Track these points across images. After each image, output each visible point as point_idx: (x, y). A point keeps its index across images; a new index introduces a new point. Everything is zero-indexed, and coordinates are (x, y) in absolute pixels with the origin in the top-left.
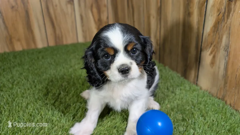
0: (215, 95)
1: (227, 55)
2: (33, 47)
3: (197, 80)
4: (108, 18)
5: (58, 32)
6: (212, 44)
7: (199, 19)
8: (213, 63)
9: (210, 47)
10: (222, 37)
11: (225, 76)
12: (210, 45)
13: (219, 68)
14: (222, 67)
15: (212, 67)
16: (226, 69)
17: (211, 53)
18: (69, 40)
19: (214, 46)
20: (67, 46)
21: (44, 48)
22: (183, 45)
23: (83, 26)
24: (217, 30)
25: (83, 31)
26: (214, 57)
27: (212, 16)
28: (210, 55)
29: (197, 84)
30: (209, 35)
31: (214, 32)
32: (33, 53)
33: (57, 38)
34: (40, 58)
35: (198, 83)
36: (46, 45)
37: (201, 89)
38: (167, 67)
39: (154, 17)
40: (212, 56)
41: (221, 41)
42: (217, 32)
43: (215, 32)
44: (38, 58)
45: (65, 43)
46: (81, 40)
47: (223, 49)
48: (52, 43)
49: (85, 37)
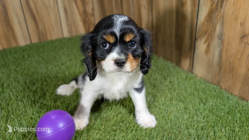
0: (210, 81)
1: (221, 43)
2: (14, 45)
3: (192, 69)
4: (93, 10)
5: (41, 27)
6: (206, 33)
7: (192, 9)
8: (207, 51)
9: (204, 36)
10: (216, 26)
11: (220, 63)
12: (204, 34)
13: (214, 55)
14: (217, 54)
15: (207, 55)
16: (220, 56)
17: (206, 41)
18: (54, 36)
19: (209, 35)
20: (52, 42)
21: (27, 46)
22: (176, 35)
23: (67, 19)
24: (211, 19)
25: (68, 25)
26: (208, 45)
27: (205, 5)
29: (192, 72)
30: (203, 24)
31: (208, 21)
32: (16, 52)
33: (41, 34)
34: (26, 56)
35: (194, 71)
36: (28, 42)
37: (196, 76)
38: (161, 58)
39: (144, 8)
40: (206, 44)
41: (215, 30)
42: (210, 21)
43: (209, 22)
44: (24, 57)
45: (49, 38)
46: (66, 34)
47: (217, 37)
48: (35, 40)
49: (70, 31)
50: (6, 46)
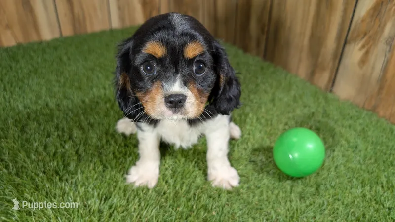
0: (361, 105)
1: (389, 51)
2: (34, 38)
3: (333, 86)
5: (77, 10)
6: (365, 34)
8: (363, 61)
9: (363, 38)
10: (385, 25)
11: (382, 80)
12: (362, 35)
13: (373, 68)
14: (379, 67)
15: (361, 68)
16: (385, 69)
17: (363, 47)
18: (96, 25)
19: (370, 37)
20: (94, 35)
22: (312, 36)
24: (378, 14)
25: (119, 8)
26: (367, 53)
28: (360, 49)
29: (331, 91)
30: (363, 21)
31: (372, 16)
33: (76, 21)
35: (335, 89)
36: (57, 35)
40: (364, 51)
41: (382, 31)
42: (376, 17)
43: (374, 18)
45: (89, 30)
46: (116, 24)
47: (384, 42)
48: (67, 31)
49: (122, 18)
50: (21, 40)
